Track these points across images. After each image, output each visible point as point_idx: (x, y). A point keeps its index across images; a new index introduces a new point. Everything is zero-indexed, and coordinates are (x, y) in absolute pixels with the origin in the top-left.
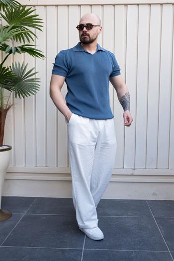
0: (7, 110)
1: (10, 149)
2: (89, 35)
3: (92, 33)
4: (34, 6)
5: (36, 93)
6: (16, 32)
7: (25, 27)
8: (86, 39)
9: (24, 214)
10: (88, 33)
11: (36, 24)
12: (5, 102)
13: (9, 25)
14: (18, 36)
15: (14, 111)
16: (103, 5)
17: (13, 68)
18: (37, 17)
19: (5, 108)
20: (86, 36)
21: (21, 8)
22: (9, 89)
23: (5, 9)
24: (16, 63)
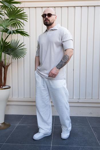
0: (8, 66)
1: (10, 88)
2: (49, 20)
3: (51, 19)
4: (23, 8)
5: (24, 56)
6: (13, 22)
7: (18, 19)
8: (47, 23)
9: (17, 125)
10: (49, 19)
11: (24, 17)
12: (7, 62)
13: (9, 18)
14: (14, 25)
15: (12, 66)
16: (61, 7)
17: (11, 42)
18: (24, 14)
19: (7, 65)
20: (48, 21)
21: (16, 9)
22: (9, 54)
23: (7, 9)
24: (13, 40)
